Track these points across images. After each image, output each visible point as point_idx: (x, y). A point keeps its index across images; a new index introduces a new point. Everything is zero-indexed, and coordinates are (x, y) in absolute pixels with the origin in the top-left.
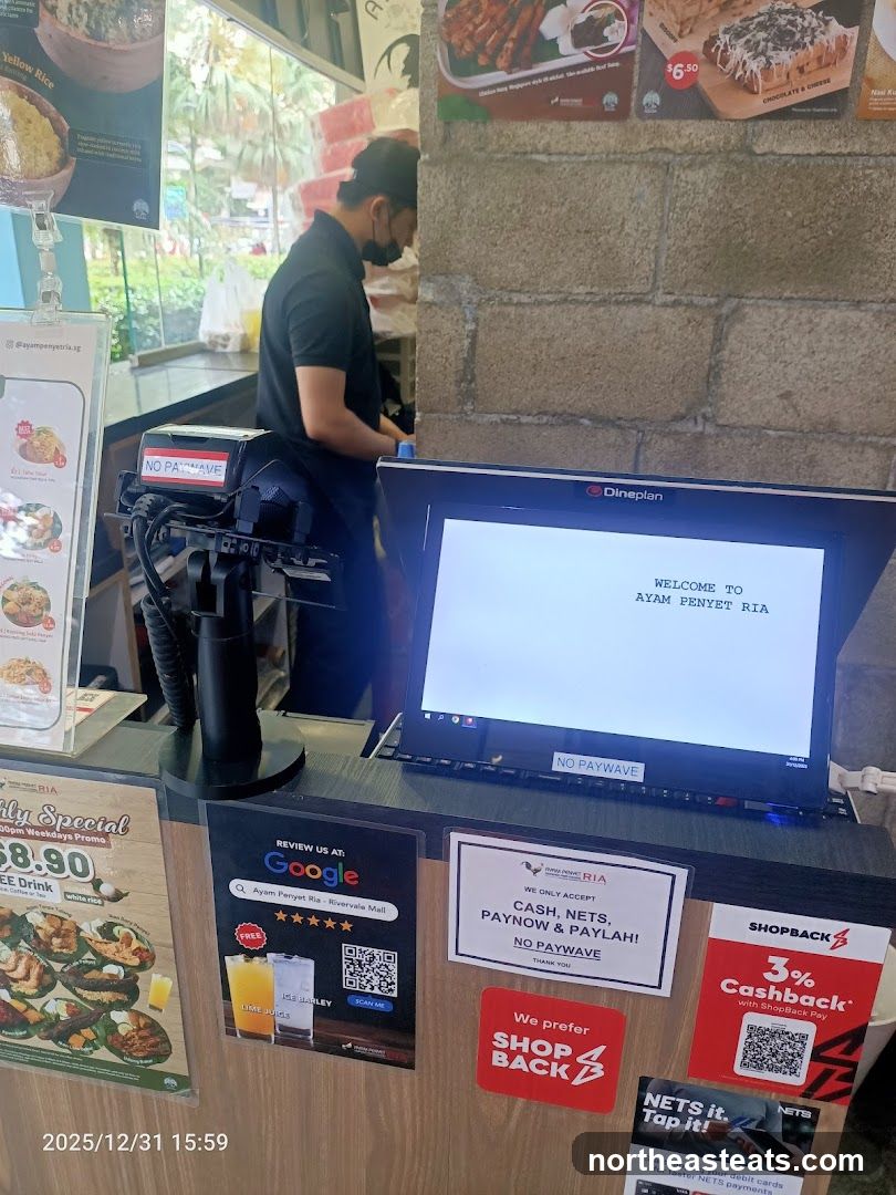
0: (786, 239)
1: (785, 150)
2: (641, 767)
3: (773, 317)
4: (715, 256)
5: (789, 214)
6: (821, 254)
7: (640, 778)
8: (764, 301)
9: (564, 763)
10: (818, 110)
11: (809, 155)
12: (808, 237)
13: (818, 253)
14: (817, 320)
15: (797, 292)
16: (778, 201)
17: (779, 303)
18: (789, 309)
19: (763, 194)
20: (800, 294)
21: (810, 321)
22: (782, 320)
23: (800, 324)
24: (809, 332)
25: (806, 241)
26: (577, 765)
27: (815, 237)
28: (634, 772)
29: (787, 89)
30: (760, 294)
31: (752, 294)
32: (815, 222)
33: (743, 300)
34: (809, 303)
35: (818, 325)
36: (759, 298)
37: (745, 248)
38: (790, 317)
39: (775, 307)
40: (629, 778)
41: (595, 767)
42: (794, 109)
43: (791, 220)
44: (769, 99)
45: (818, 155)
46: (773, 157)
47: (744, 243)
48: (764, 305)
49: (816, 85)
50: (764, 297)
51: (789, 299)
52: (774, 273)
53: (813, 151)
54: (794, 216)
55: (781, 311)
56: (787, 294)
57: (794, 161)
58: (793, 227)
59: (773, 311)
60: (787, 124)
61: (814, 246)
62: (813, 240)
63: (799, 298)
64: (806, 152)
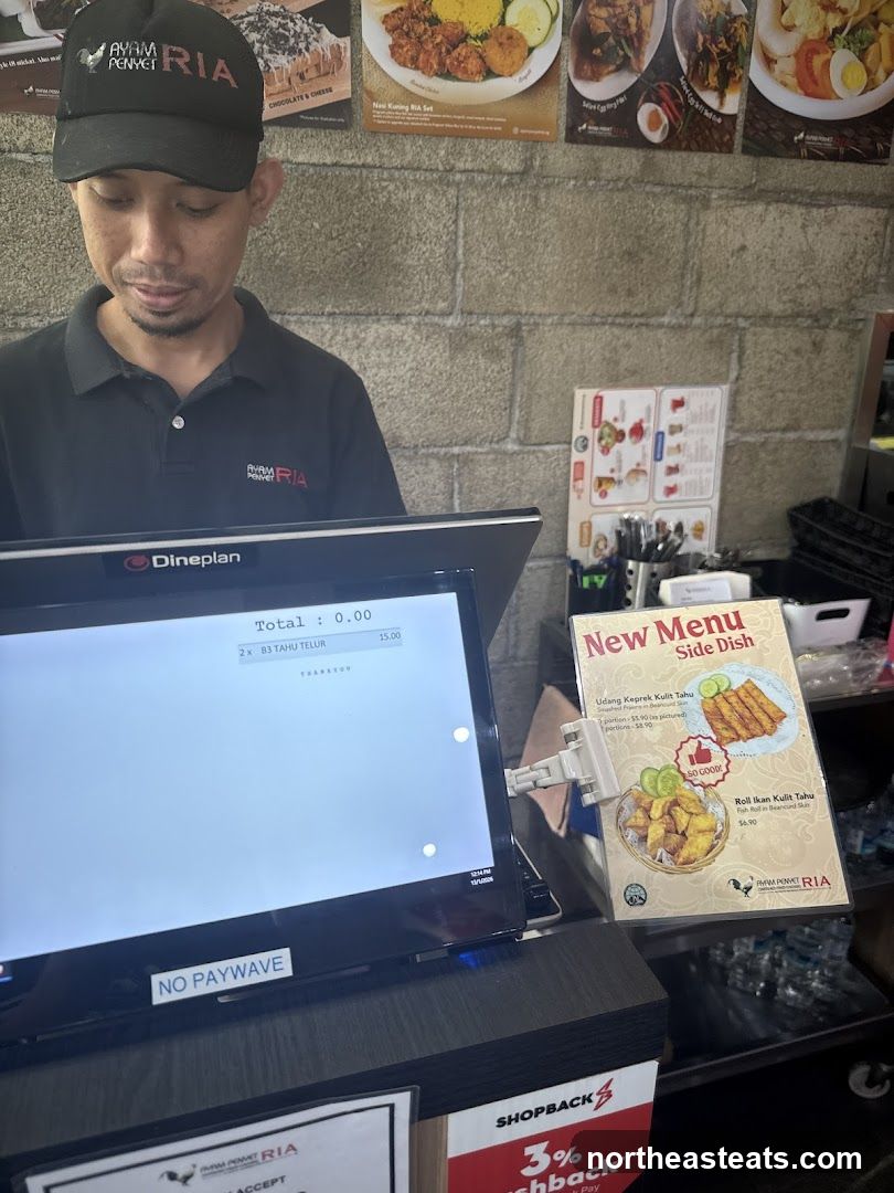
0: (318, 252)
1: (301, 158)
2: (285, 953)
3: (320, 334)
4: (248, 270)
5: (317, 225)
6: (355, 267)
7: (288, 971)
8: (308, 317)
9: (171, 987)
10: (326, 119)
11: (325, 164)
12: (339, 250)
13: (351, 266)
14: (363, 335)
15: (338, 307)
16: (303, 211)
17: (324, 319)
18: (334, 324)
19: (286, 204)
20: (342, 309)
21: (356, 336)
22: (328, 336)
23: (347, 340)
24: (358, 348)
25: (338, 254)
26: (190, 983)
27: (346, 250)
28: (276, 964)
29: (291, 95)
30: (302, 310)
31: (293, 310)
32: (344, 234)
33: (287, 317)
34: (353, 318)
35: (364, 339)
36: (303, 314)
37: (278, 261)
38: (336, 333)
39: (320, 323)
40: (272, 976)
41: (219, 977)
42: (302, 117)
43: (318, 232)
44: (275, 104)
45: (335, 164)
46: (289, 166)
47: (275, 256)
48: (309, 321)
49: (319, 93)
50: (307, 314)
51: (331, 314)
52: (312, 287)
53: (328, 160)
54: (322, 228)
55: (327, 327)
56: (328, 309)
57: (311, 170)
58: (322, 239)
59: (318, 327)
60: (298, 133)
61: (346, 259)
62: (344, 253)
63: (340, 314)
64: (321, 161)
